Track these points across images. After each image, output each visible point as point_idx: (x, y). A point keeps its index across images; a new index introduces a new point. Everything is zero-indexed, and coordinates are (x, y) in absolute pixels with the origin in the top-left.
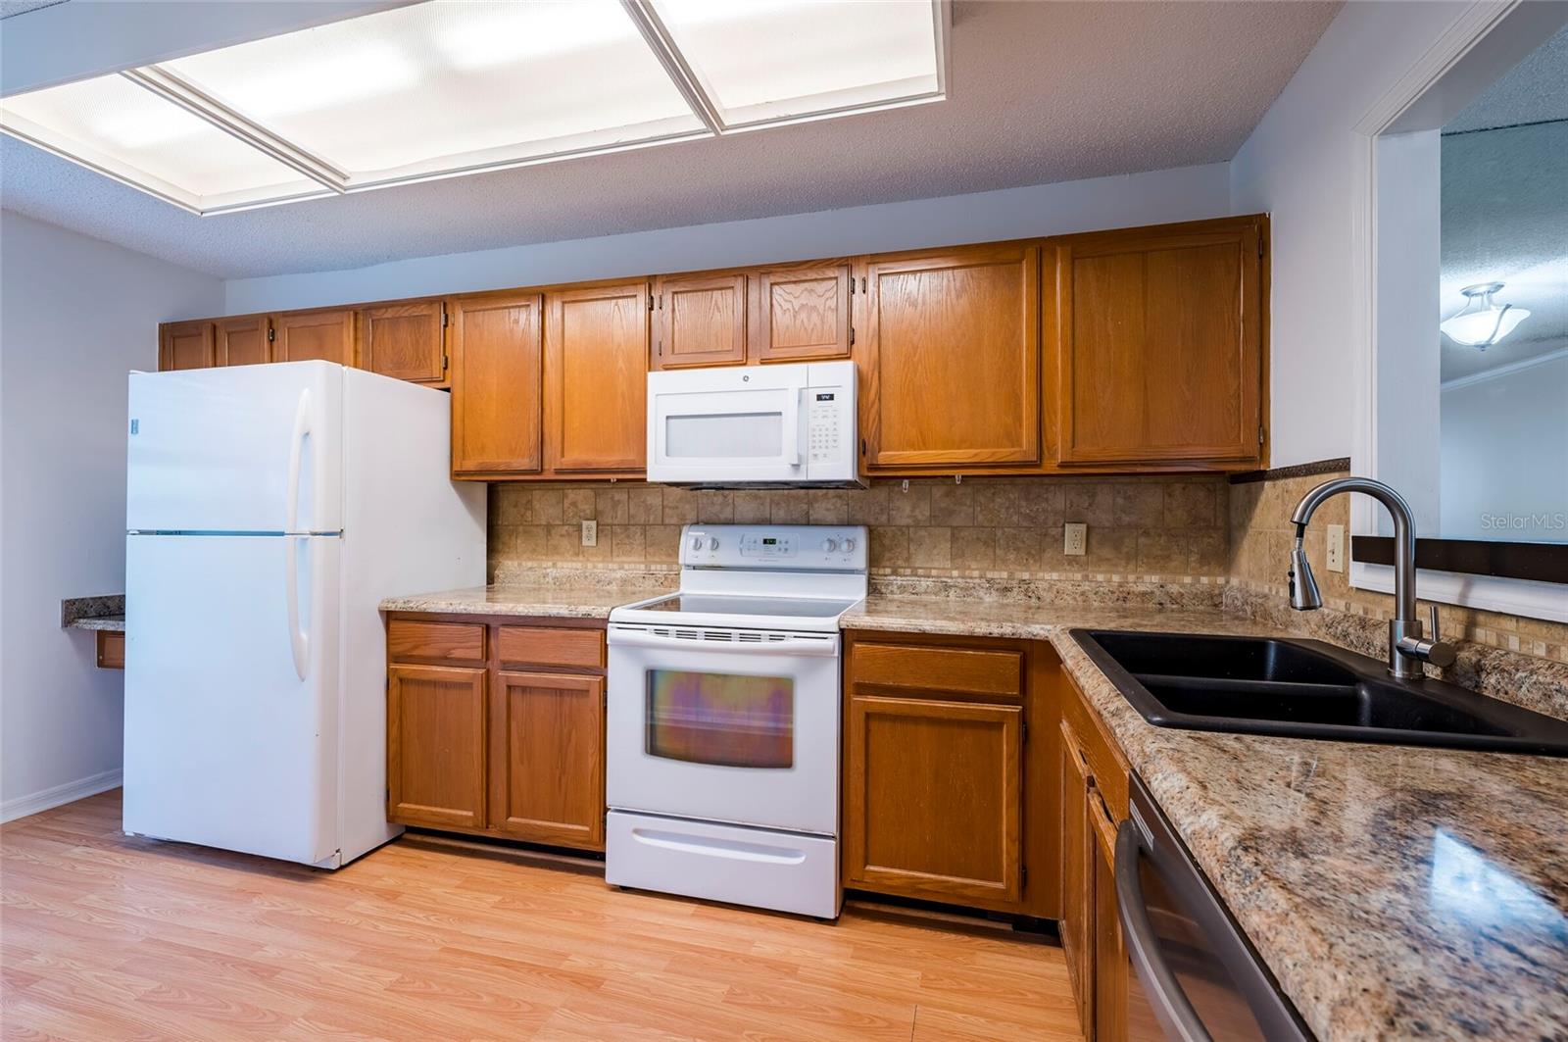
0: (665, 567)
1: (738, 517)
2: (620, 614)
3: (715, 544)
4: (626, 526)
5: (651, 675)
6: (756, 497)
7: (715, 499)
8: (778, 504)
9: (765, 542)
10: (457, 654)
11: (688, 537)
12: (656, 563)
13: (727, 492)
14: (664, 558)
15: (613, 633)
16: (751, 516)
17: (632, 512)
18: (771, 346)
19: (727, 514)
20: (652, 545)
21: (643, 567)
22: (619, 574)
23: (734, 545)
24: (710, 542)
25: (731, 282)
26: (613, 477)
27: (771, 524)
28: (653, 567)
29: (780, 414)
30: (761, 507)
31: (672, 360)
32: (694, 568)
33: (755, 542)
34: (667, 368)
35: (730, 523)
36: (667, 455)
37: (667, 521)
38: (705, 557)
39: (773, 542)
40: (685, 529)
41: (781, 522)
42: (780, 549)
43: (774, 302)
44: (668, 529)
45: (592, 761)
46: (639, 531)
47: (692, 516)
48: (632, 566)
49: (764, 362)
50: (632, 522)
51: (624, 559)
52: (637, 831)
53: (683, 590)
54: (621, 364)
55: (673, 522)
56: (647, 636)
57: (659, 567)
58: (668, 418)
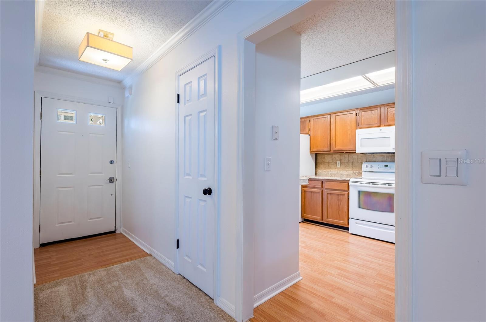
0: (358, 172)
1: (377, 160)
2: (351, 180)
3: (372, 167)
4: (348, 162)
5: (359, 192)
6: (382, 156)
7: (371, 156)
8: (388, 157)
9: (385, 166)
10: (316, 186)
11: (364, 165)
12: (355, 171)
13: (374, 155)
14: (357, 170)
15: (350, 183)
16: (381, 160)
17: (349, 159)
18: (387, 122)
19: (374, 160)
20: (355, 166)
21: (352, 172)
22: (346, 173)
23: (376, 167)
24: (370, 166)
25: (377, 108)
26: (345, 152)
27: (386, 162)
28: (355, 172)
29: (390, 137)
30: (384, 158)
31: (362, 126)
32: (366, 172)
33: (382, 166)
34: (360, 128)
35: (376, 162)
36: (361, 147)
37: (358, 161)
38: (369, 169)
39: (387, 166)
40: (363, 163)
41: (389, 161)
42: (389, 168)
43: (388, 112)
44: (358, 163)
45: (346, 208)
46: (351, 163)
47: (365, 160)
48: (349, 171)
49: (385, 126)
50: (349, 161)
51: (347, 170)
52: (356, 223)
53: (363, 177)
54: (349, 128)
55: (360, 161)
56: (359, 184)
57: (356, 172)
58: (361, 139)
